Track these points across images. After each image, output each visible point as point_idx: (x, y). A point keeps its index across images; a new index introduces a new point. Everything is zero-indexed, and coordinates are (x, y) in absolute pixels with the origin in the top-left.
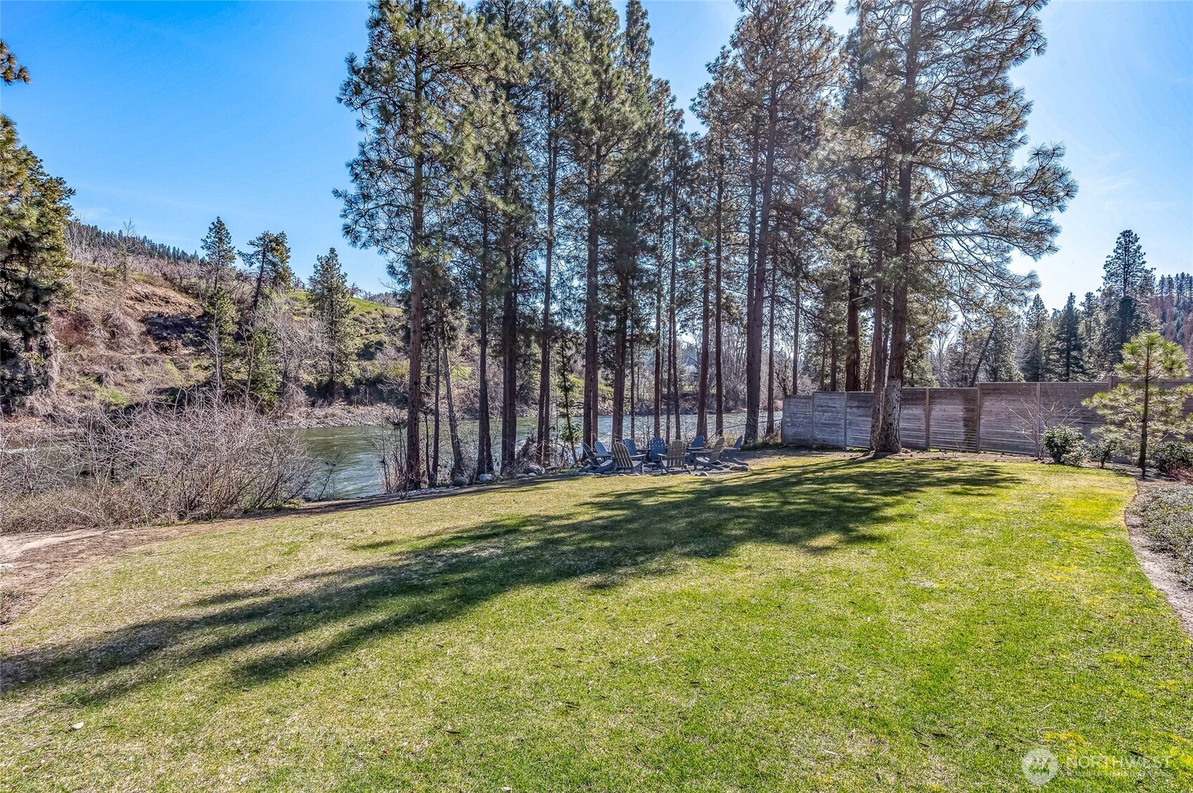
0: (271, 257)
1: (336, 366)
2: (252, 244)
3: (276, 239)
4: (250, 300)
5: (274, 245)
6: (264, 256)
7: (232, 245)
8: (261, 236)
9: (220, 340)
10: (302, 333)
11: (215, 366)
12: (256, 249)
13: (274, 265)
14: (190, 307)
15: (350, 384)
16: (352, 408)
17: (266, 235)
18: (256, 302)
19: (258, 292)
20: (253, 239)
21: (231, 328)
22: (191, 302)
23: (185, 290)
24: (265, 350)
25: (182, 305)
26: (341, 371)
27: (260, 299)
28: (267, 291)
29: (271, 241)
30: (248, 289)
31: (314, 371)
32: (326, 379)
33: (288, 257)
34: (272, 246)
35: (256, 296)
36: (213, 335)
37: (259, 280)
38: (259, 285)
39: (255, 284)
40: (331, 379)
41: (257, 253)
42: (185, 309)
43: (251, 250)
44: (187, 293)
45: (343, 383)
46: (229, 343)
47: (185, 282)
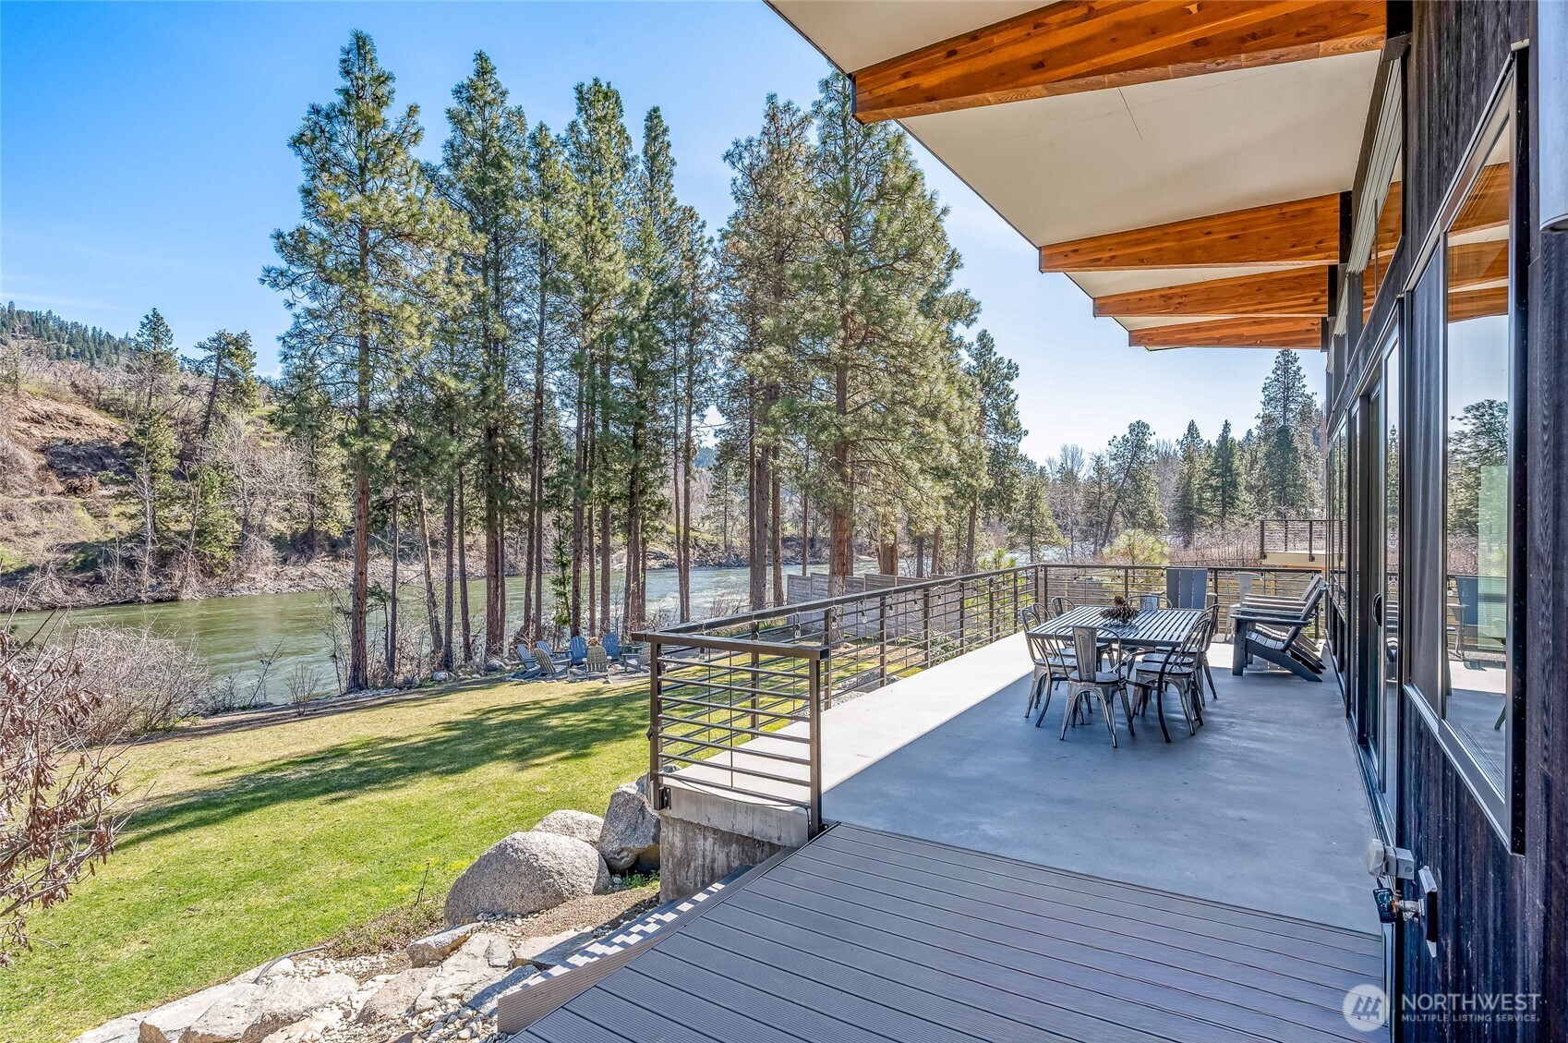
0: (228, 365)
1: (317, 511)
2: (202, 346)
3: (236, 339)
4: (199, 421)
5: (232, 348)
6: (219, 363)
7: (174, 346)
8: (215, 336)
9: (152, 479)
10: (269, 468)
11: (144, 514)
12: (208, 353)
13: (233, 375)
14: (112, 430)
15: (336, 533)
16: (338, 565)
17: (221, 336)
18: (207, 423)
19: (210, 412)
20: (204, 340)
21: (169, 463)
22: (114, 423)
23: (104, 407)
24: (216, 491)
25: (100, 427)
26: (324, 518)
27: (212, 419)
28: (222, 408)
29: (228, 344)
30: (196, 406)
31: (287, 515)
32: (302, 528)
33: (254, 365)
34: (230, 348)
35: (208, 416)
36: (143, 471)
37: (212, 395)
38: (211, 402)
39: (205, 399)
40: (311, 528)
41: (209, 359)
42: (105, 433)
43: (200, 355)
44: (107, 410)
45: (327, 532)
46: (165, 483)
47: (104, 397)
